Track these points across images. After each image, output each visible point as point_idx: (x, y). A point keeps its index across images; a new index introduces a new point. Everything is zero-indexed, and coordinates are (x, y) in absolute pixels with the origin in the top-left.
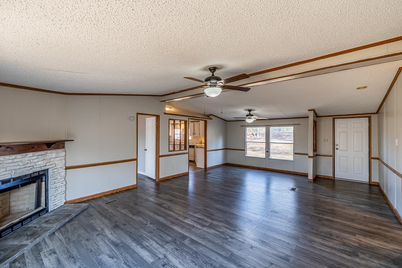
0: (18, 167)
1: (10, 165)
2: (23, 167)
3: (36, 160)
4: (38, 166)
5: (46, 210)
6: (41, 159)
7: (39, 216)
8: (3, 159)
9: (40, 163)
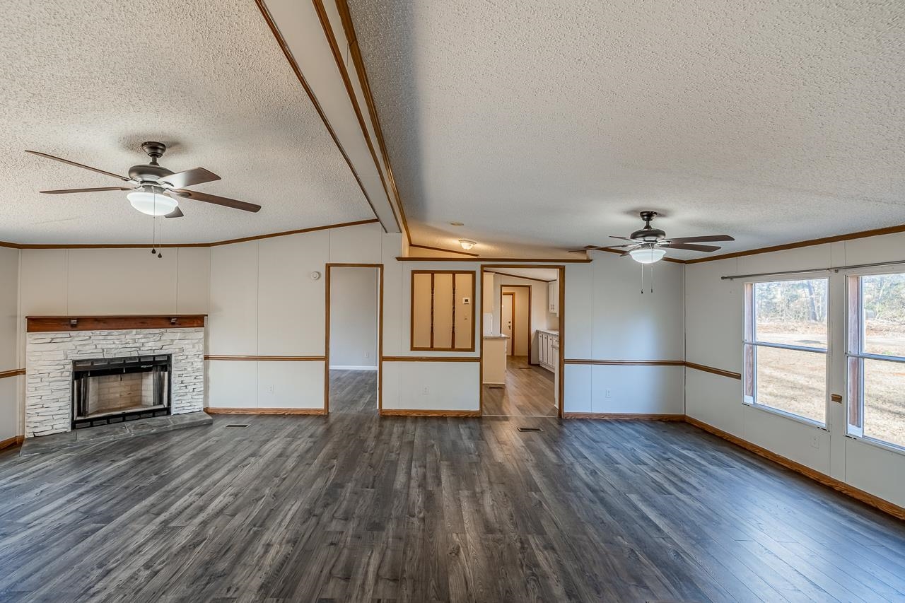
0: (113, 346)
1: (102, 342)
2: (120, 346)
3: (143, 340)
4: (147, 348)
5: (167, 411)
6: (152, 339)
7: (154, 416)
8: (91, 334)
9: (150, 344)
